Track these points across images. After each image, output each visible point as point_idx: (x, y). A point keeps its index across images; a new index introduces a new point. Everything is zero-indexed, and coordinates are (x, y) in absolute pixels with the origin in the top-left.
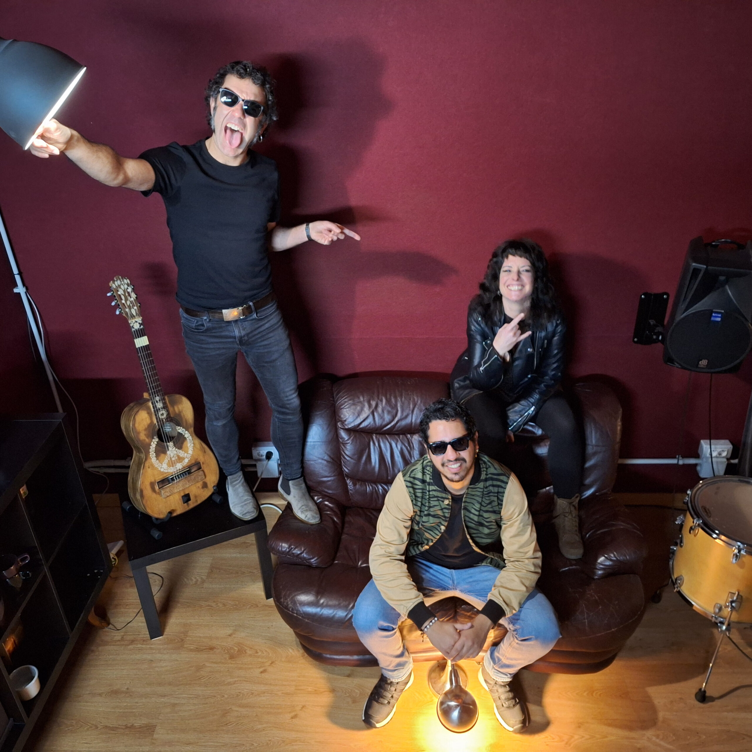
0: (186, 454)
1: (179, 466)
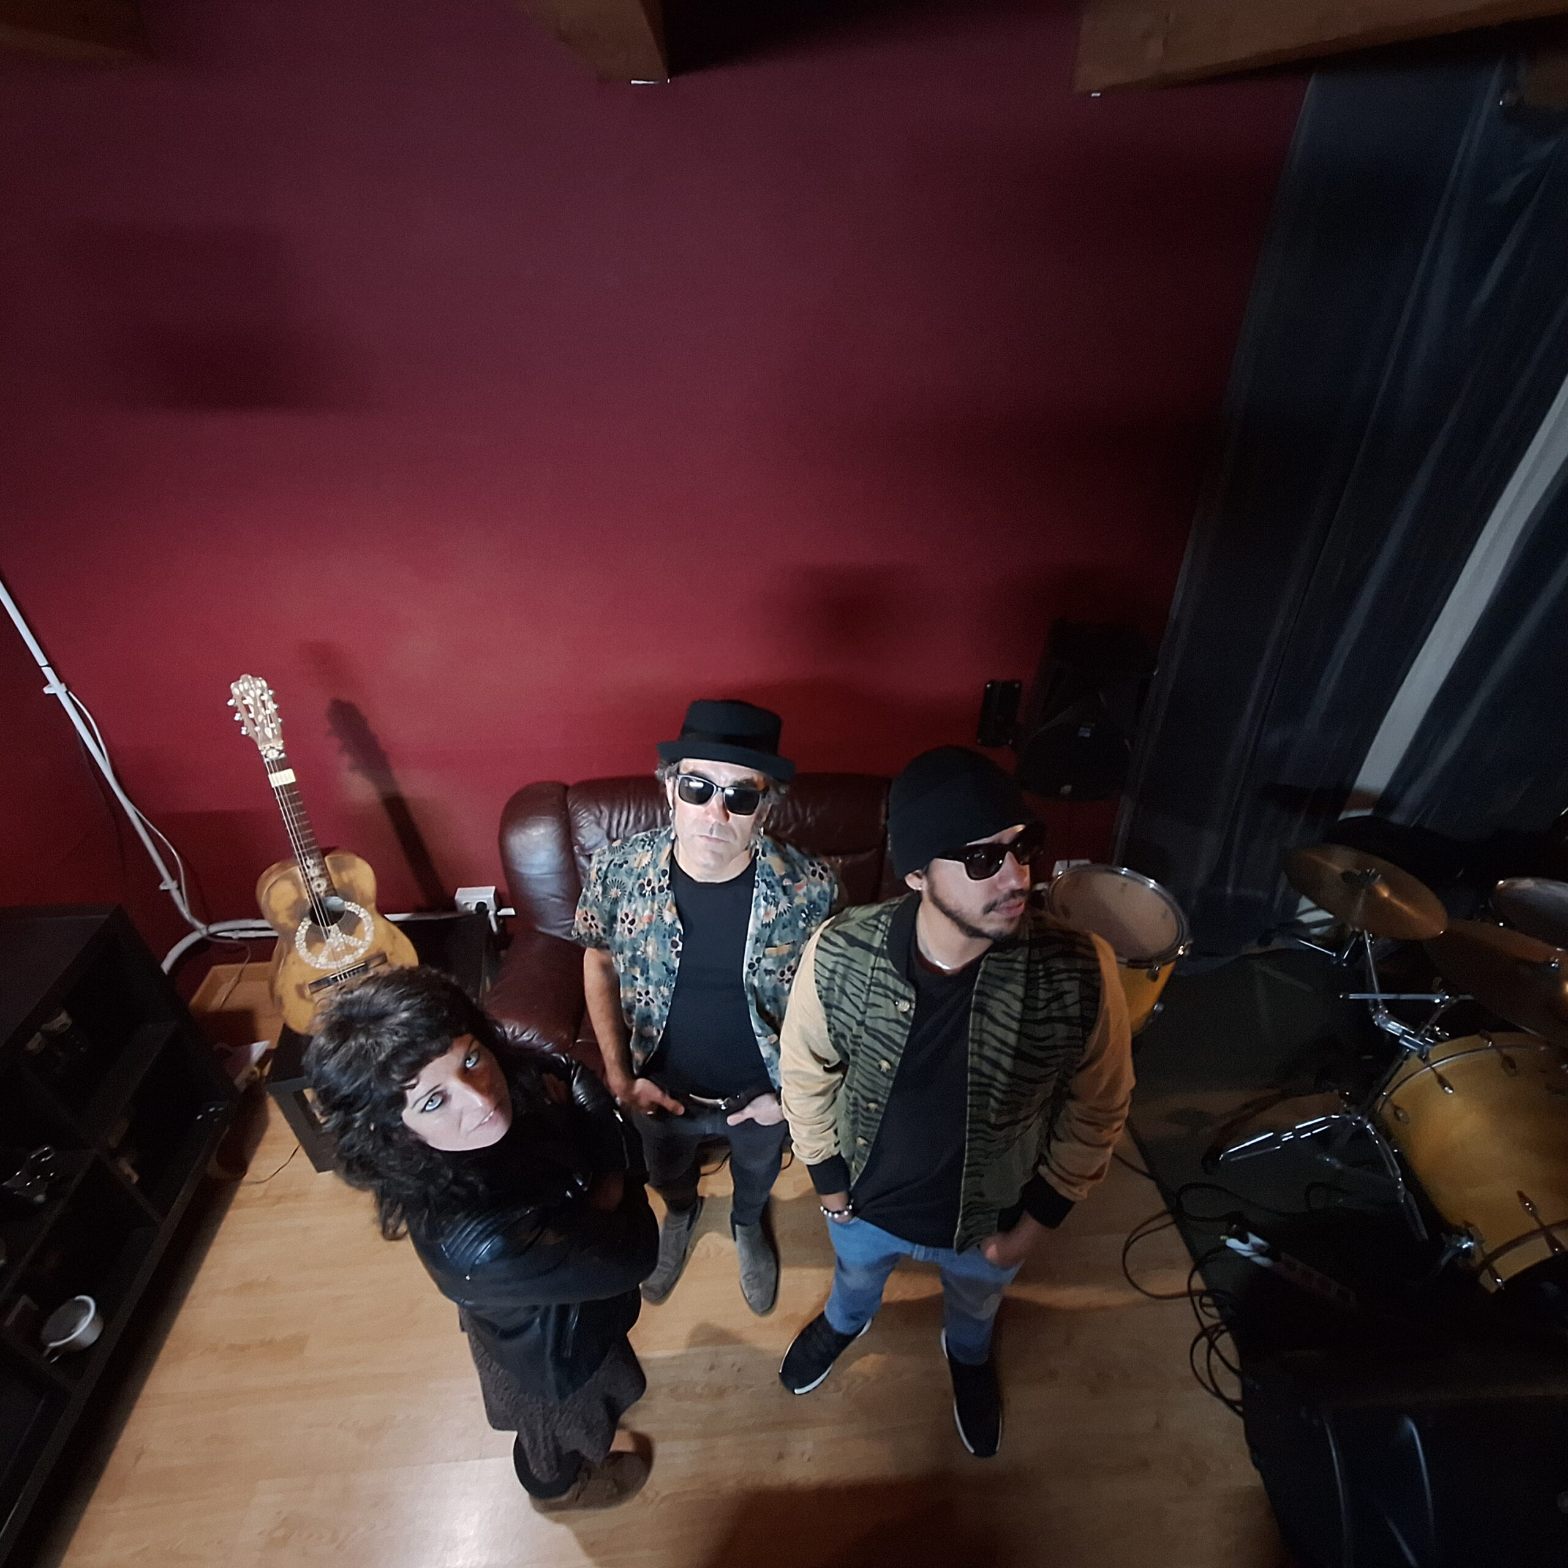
0: (360, 942)
1: (348, 959)
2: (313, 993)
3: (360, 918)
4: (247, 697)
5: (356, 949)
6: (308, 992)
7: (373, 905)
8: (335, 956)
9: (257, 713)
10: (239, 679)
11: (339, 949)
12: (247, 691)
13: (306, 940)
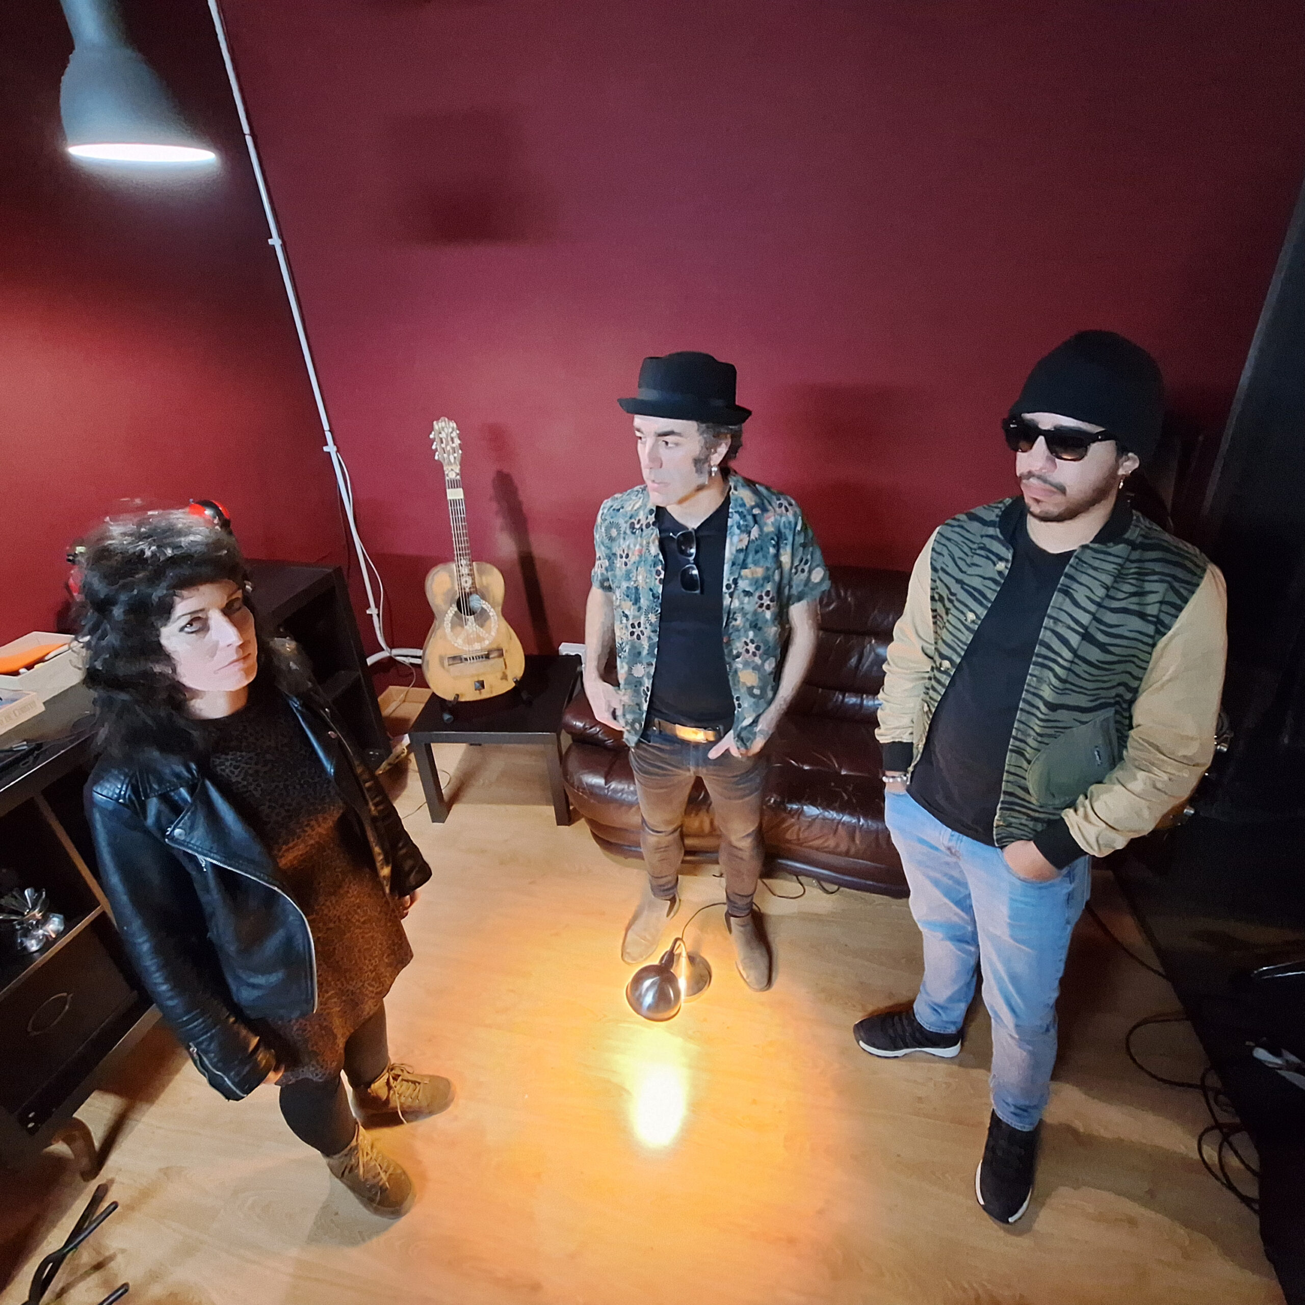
0: (487, 635)
1: (477, 646)
2: (449, 665)
3: (489, 616)
4: (443, 432)
5: (484, 639)
6: (446, 663)
7: (500, 608)
8: (469, 641)
9: (447, 444)
10: (439, 419)
11: (472, 636)
12: (443, 428)
13: (451, 622)
